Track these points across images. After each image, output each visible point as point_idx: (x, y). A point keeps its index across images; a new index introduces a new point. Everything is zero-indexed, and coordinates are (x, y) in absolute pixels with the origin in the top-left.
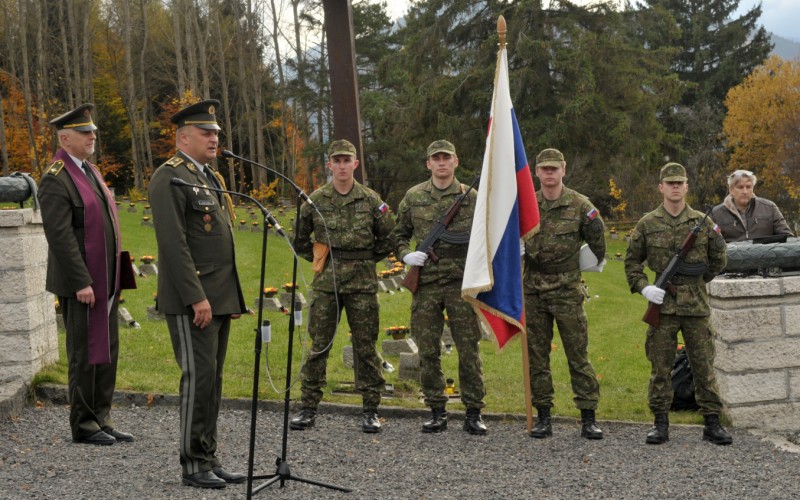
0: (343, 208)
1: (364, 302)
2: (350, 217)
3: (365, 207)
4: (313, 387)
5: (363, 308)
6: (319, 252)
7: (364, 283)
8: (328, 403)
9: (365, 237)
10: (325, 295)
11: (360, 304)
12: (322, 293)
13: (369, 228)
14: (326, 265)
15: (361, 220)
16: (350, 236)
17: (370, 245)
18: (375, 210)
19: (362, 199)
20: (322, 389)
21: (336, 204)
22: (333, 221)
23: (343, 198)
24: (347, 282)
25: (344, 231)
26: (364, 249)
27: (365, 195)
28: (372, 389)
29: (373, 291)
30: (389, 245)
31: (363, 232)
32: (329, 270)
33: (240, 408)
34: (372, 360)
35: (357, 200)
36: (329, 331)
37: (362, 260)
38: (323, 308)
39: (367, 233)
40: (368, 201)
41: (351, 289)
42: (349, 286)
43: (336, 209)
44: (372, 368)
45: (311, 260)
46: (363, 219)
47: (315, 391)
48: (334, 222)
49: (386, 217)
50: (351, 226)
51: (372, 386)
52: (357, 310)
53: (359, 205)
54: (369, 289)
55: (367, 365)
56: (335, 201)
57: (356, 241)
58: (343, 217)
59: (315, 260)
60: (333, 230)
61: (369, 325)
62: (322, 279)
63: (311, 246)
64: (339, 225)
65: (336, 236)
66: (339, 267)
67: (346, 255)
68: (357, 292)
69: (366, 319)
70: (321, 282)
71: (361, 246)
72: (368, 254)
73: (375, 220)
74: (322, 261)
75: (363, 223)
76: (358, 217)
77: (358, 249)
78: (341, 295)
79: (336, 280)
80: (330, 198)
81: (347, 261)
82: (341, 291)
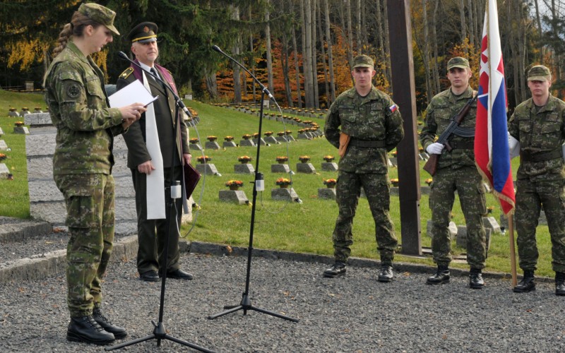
0: (361, 106)
1: (376, 180)
2: (366, 113)
3: (379, 106)
4: (341, 245)
5: (375, 185)
6: (343, 140)
7: (376, 166)
9: (377, 129)
10: (346, 174)
11: (373, 182)
12: (344, 173)
13: (381, 123)
14: (347, 151)
15: (375, 116)
16: (365, 128)
17: (382, 136)
18: (386, 109)
19: (377, 100)
20: (350, 247)
21: (357, 104)
22: (353, 116)
23: (362, 99)
24: (362, 165)
25: (361, 124)
26: (377, 139)
27: (379, 97)
28: (387, 247)
29: (383, 172)
30: (396, 137)
31: (376, 126)
32: (349, 155)
34: (385, 225)
35: (372, 101)
36: (351, 201)
37: (375, 148)
38: (344, 183)
39: (379, 126)
40: (382, 102)
41: (365, 170)
42: (363, 168)
43: (356, 108)
44: (386, 231)
46: (376, 116)
47: (343, 248)
48: (354, 117)
49: (395, 115)
50: (367, 121)
51: (387, 245)
52: (371, 186)
53: (374, 106)
54: (380, 170)
55: (382, 229)
56: (356, 101)
57: (369, 133)
58: (360, 113)
59: (340, 147)
60: (354, 123)
61: (381, 198)
62: (343, 162)
63: (338, 137)
64: (357, 119)
65: (355, 128)
66: (357, 153)
67: (362, 144)
68: (370, 173)
69: (378, 194)
70: (343, 164)
71: (374, 136)
72: (379, 143)
73: (386, 117)
74: (344, 148)
75: (376, 119)
76: (373, 114)
77: (372, 139)
78: (358, 175)
79: (354, 163)
80: (353, 99)
81: (363, 148)
82: (357, 172)
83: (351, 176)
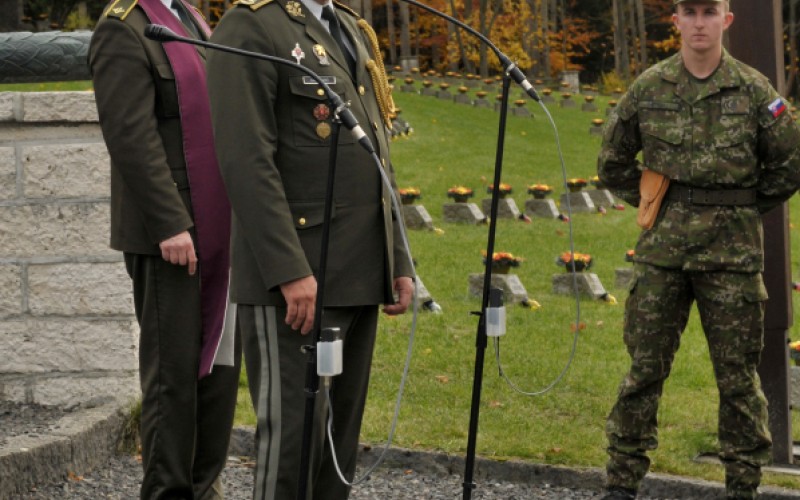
0: (697, 104)
1: (732, 289)
2: (709, 123)
3: (742, 103)
4: (629, 449)
5: (730, 300)
6: (651, 188)
7: (734, 252)
8: (677, 478)
9: (739, 163)
10: (656, 272)
11: (723, 292)
12: (650, 269)
13: (746, 146)
14: (661, 215)
15: (731, 128)
16: (708, 159)
17: (748, 178)
18: (760, 111)
19: (736, 89)
20: (648, 454)
21: (685, 98)
22: (677, 129)
23: (699, 86)
24: (700, 249)
25: (696, 149)
26: (736, 187)
27: (742, 81)
28: (744, 458)
29: (750, 269)
30: (788, 180)
31: (735, 154)
32: (665, 224)
33: (510, 479)
34: (746, 402)
35: (725, 91)
36: (664, 341)
37: (732, 207)
38: (651, 297)
39: (742, 155)
40: (748, 93)
41: (707, 263)
42: (702, 257)
43: (683, 106)
44: (745, 417)
45: (637, 205)
46: (735, 128)
47: (633, 456)
48: (679, 132)
49: (784, 124)
50: (710, 140)
51: (745, 453)
52: (718, 304)
53: (728, 101)
54: (743, 264)
55: (736, 412)
56: (683, 91)
57: (718, 170)
58: (695, 122)
59: (642, 204)
60: (678, 147)
61: (740, 334)
62: (651, 241)
63: (637, 177)
64: (688, 137)
65: (681, 159)
66: (686, 219)
67: (700, 197)
68: (720, 269)
69: (735, 323)
70: (650, 248)
71: (729, 179)
72: (744, 196)
73: (760, 130)
74: (654, 207)
75: (734, 135)
76: (726, 122)
77: (724, 186)
78: (688, 273)
79: (677, 245)
80: (675, 84)
81: (701, 208)
82: (687, 265)
83: (670, 278)
